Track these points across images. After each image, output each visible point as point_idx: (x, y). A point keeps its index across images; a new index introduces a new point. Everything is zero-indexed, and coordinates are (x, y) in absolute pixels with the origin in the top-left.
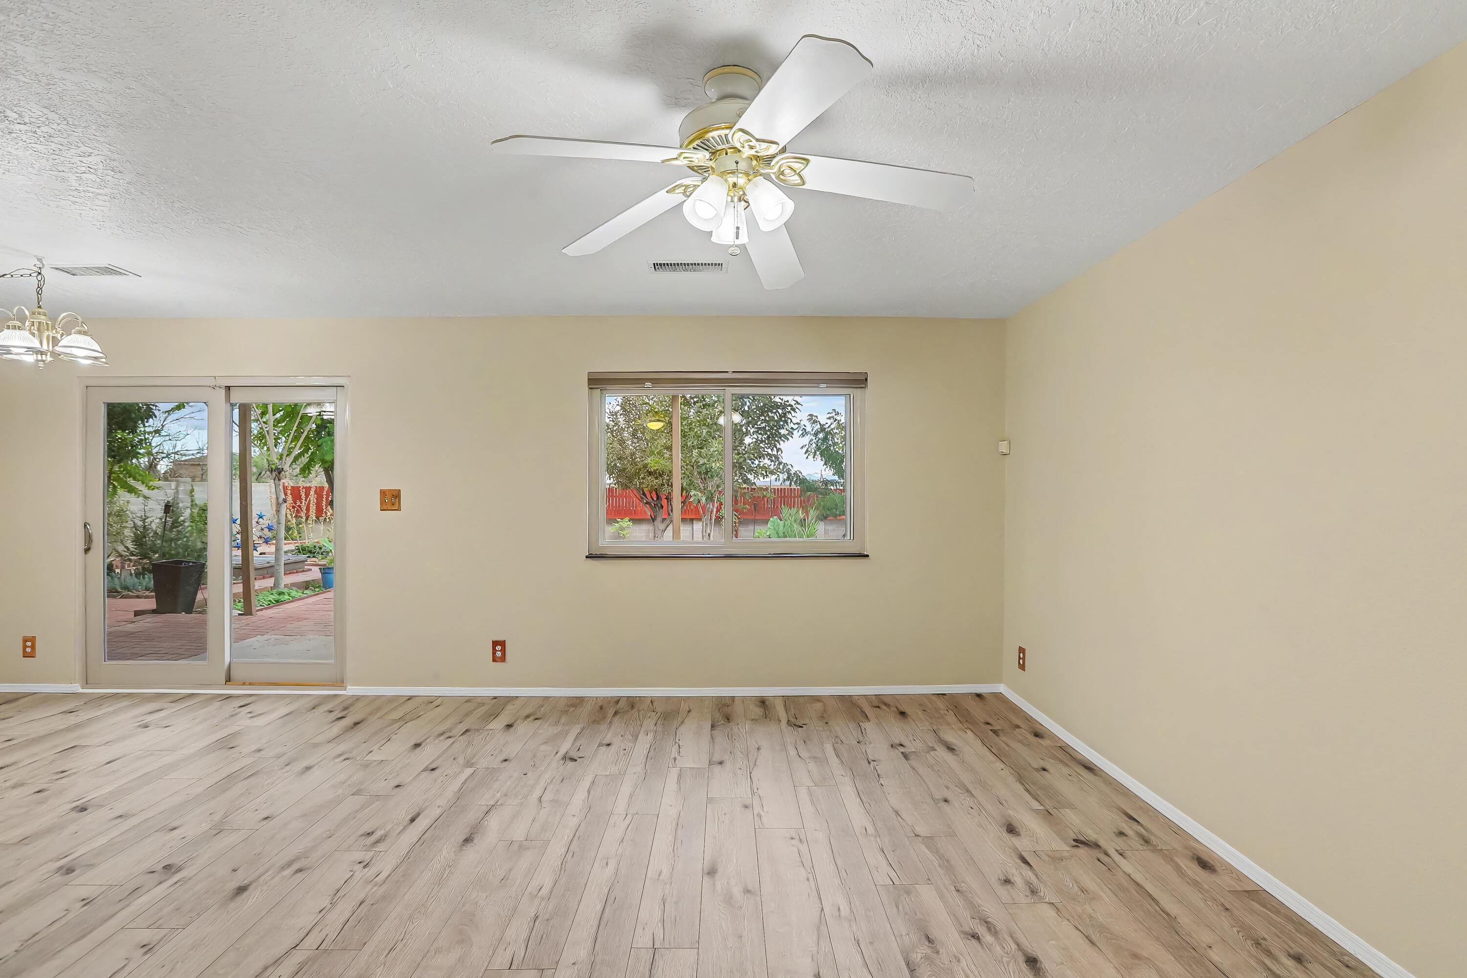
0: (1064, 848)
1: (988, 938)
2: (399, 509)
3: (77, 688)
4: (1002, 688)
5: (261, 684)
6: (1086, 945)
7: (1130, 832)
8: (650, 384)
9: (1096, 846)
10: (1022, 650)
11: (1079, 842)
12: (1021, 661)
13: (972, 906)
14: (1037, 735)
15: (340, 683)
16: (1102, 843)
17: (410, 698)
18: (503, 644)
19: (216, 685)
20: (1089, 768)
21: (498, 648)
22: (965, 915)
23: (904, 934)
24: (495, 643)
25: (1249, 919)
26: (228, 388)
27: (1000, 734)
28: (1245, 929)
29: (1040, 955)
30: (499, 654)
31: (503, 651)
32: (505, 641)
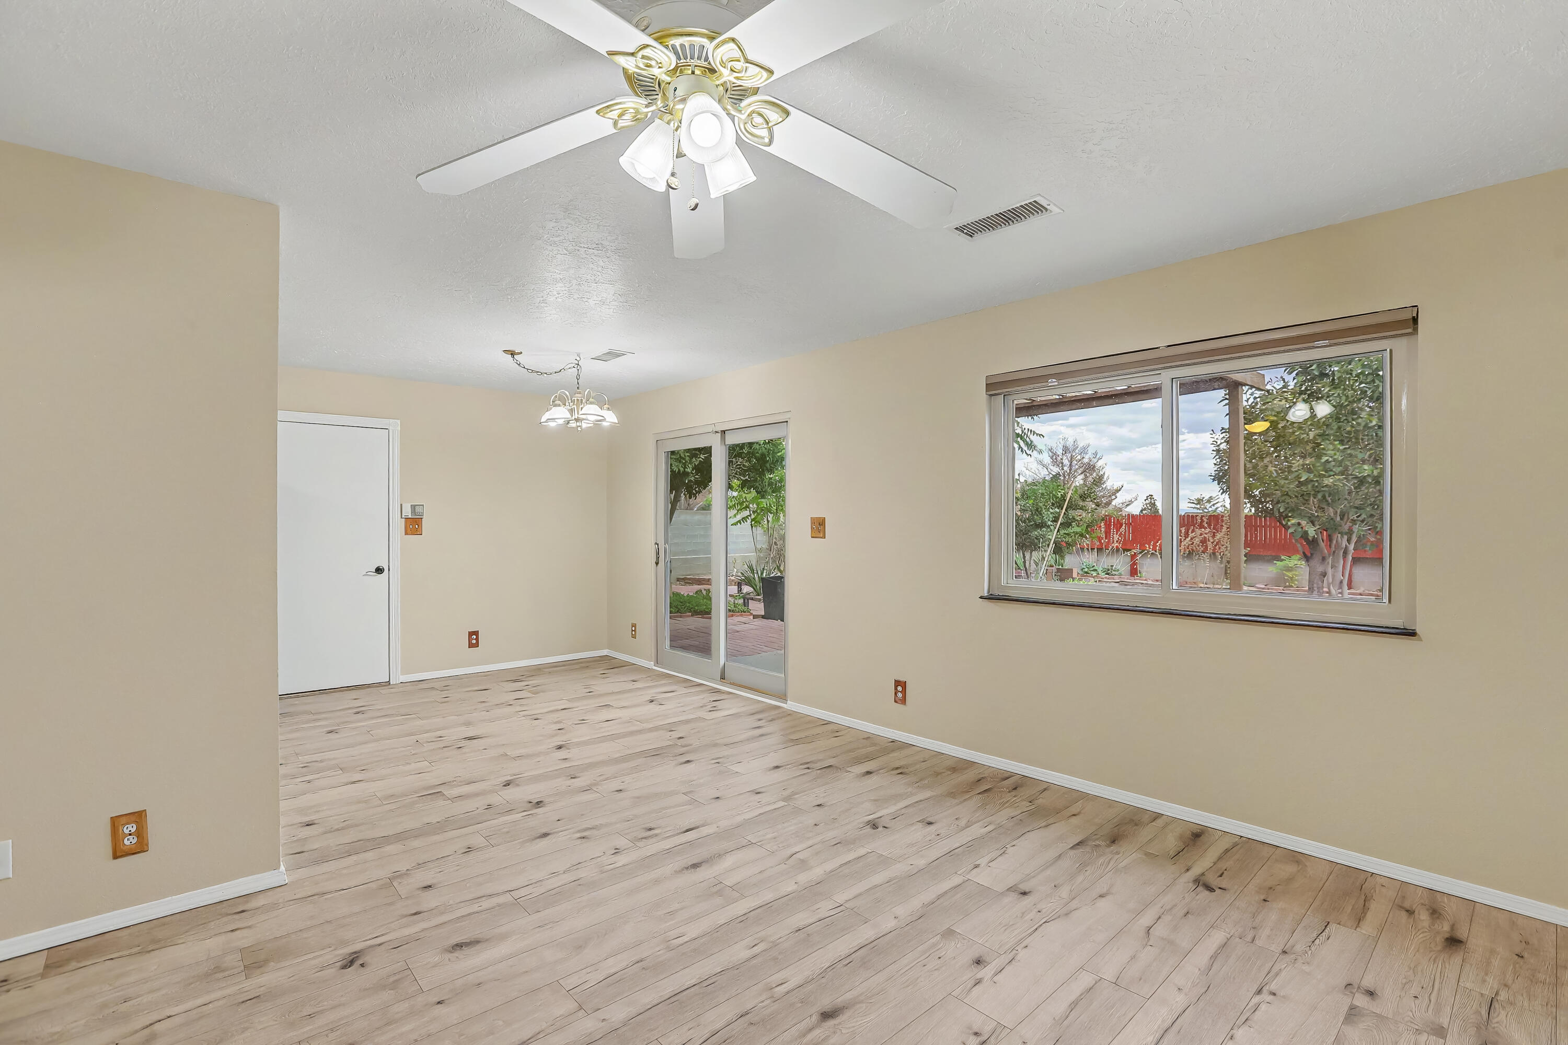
2: (824, 539)
3: (651, 665)
5: (740, 686)
8: (1054, 380)
17: (829, 723)
18: (904, 685)
19: (712, 679)
21: (900, 688)
24: (899, 684)
26: (724, 432)
30: (900, 695)
31: (903, 692)
32: (906, 682)
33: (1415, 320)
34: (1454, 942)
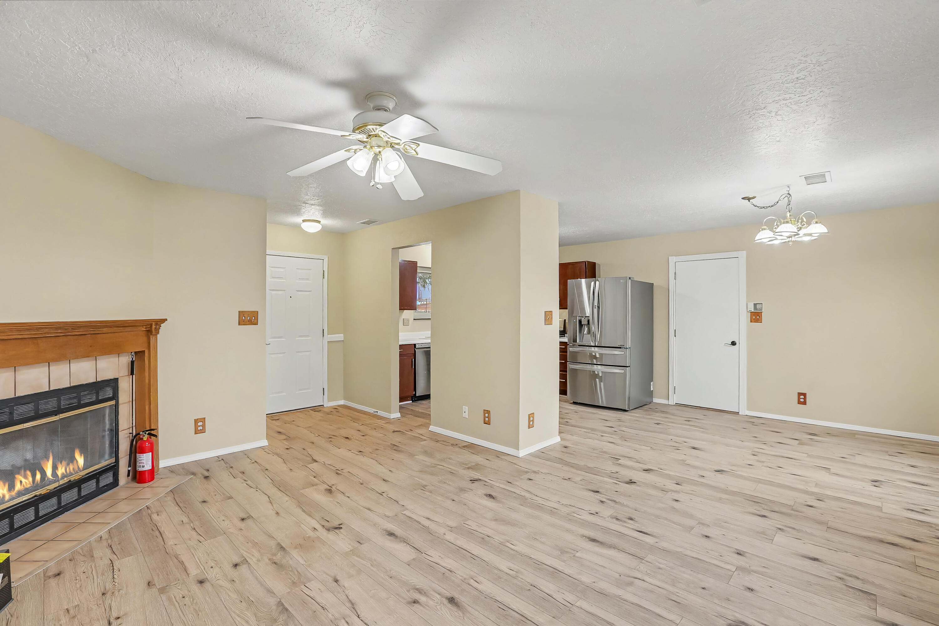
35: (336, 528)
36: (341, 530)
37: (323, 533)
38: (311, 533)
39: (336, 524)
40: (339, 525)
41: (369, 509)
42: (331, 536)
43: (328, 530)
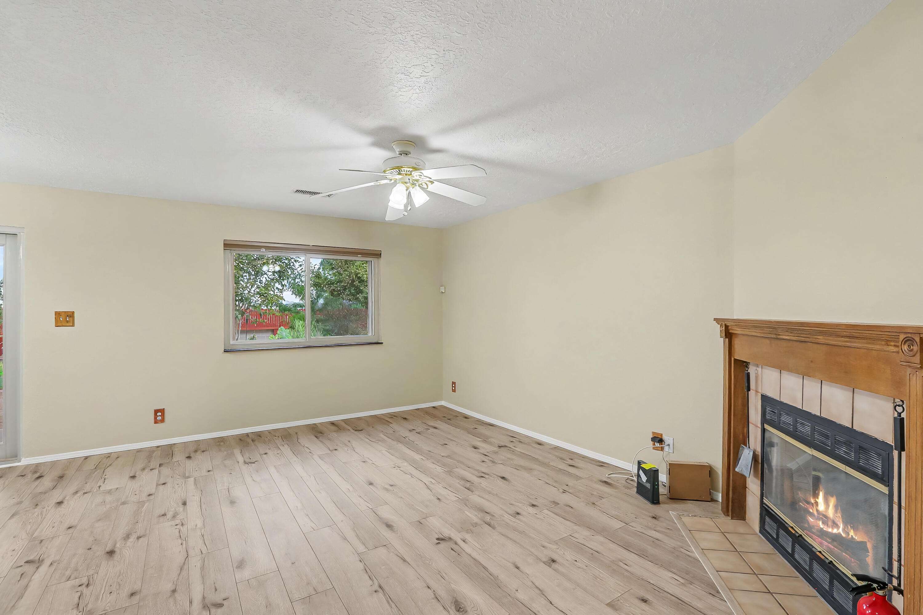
0: (496, 449)
1: (487, 476)
2: (73, 325)
4: (443, 403)
6: (516, 470)
7: (514, 441)
8: (264, 249)
9: (506, 446)
10: (454, 383)
11: (500, 447)
12: (453, 388)
13: (477, 470)
14: (466, 418)
15: (15, 456)
16: (507, 445)
18: (162, 411)
20: (492, 425)
21: (159, 414)
22: (476, 473)
23: (459, 482)
24: (156, 412)
25: (557, 454)
27: (452, 420)
28: (558, 457)
29: (504, 476)
30: (159, 418)
31: (163, 415)
32: (165, 408)
33: (381, 254)
34: (405, 419)
35: (442, 539)
36: (437, 537)
37: (456, 536)
38: (468, 537)
39: (443, 545)
40: (439, 543)
41: (404, 561)
42: (447, 532)
43: (450, 539)
